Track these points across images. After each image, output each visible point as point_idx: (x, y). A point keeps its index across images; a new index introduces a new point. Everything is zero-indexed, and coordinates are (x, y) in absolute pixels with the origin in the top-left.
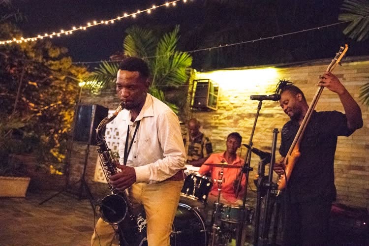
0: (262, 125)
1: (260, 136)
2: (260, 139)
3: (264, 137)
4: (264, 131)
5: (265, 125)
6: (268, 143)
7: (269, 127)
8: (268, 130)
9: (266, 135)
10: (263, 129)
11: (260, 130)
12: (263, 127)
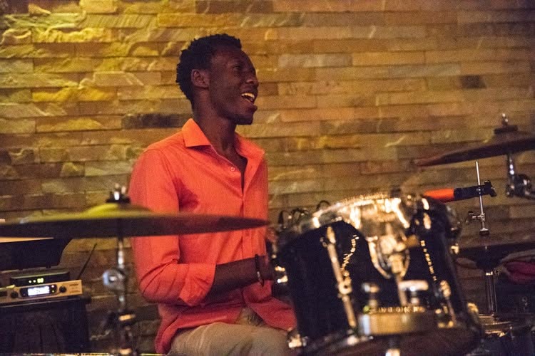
0: (115, 30)
1: (117, 77)
2: (117, 89)
3: (130, 79)
4: (130, 55)
5: (129, 30)
6: (154, 103)
7: (146, 37)
8: (142, 50)
9: (138, 71)
10: (124, 47)
11: (107, 51)
12: (122, 41)
